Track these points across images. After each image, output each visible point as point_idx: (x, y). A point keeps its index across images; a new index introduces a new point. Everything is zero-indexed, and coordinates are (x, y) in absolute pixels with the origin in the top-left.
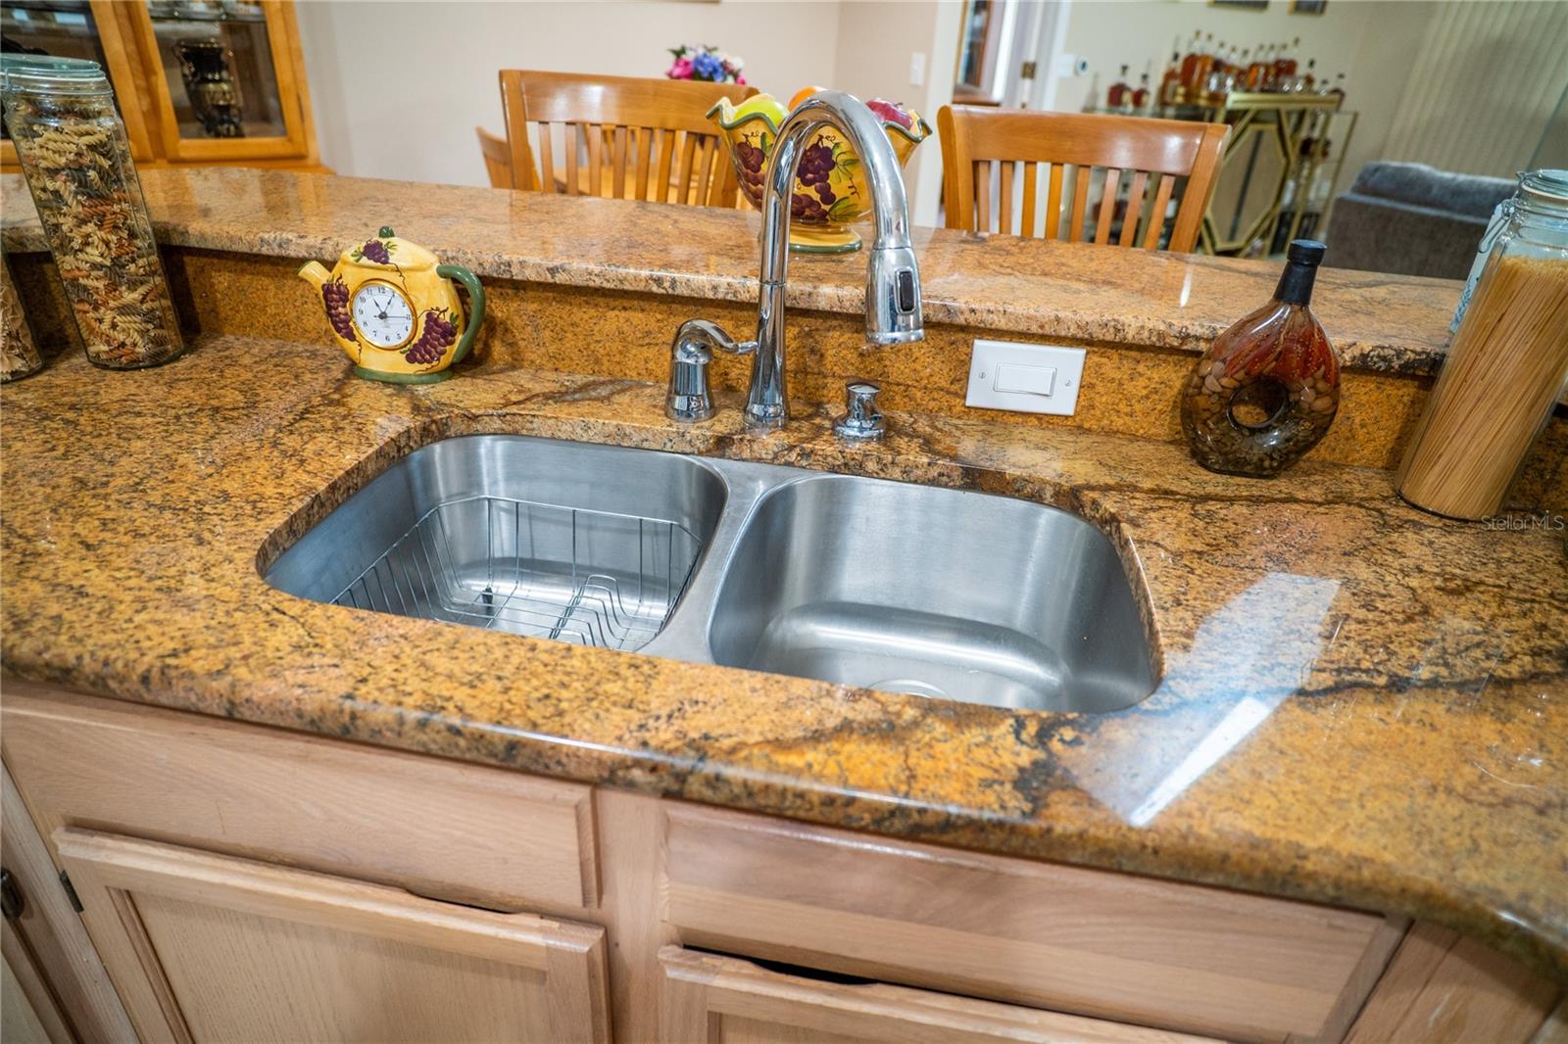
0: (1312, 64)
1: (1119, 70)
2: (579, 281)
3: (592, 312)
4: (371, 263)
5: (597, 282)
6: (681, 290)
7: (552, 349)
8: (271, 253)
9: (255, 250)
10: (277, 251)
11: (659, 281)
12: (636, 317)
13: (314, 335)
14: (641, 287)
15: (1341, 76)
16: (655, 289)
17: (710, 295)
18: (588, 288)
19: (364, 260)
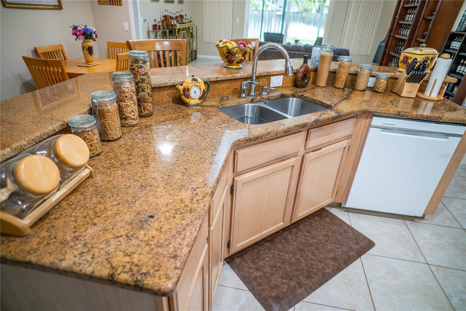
0: (186, 15)
1: (154, 21)
2: (221, 79)
3: (219, 85)
4: (195, 82)
5: (224, 79)
6: (236, 78)
7: (212, 94)
8: (163, 86)
9: (160, 86)
10: (165, 85)
11: (233, 77)
12: (226, 84)
13: (165, 103)
14: (230, 78)
15: (191, 18)
16: (232, 78)
17: (240, 77)
18: (222, 80)
19: (194, 82)
